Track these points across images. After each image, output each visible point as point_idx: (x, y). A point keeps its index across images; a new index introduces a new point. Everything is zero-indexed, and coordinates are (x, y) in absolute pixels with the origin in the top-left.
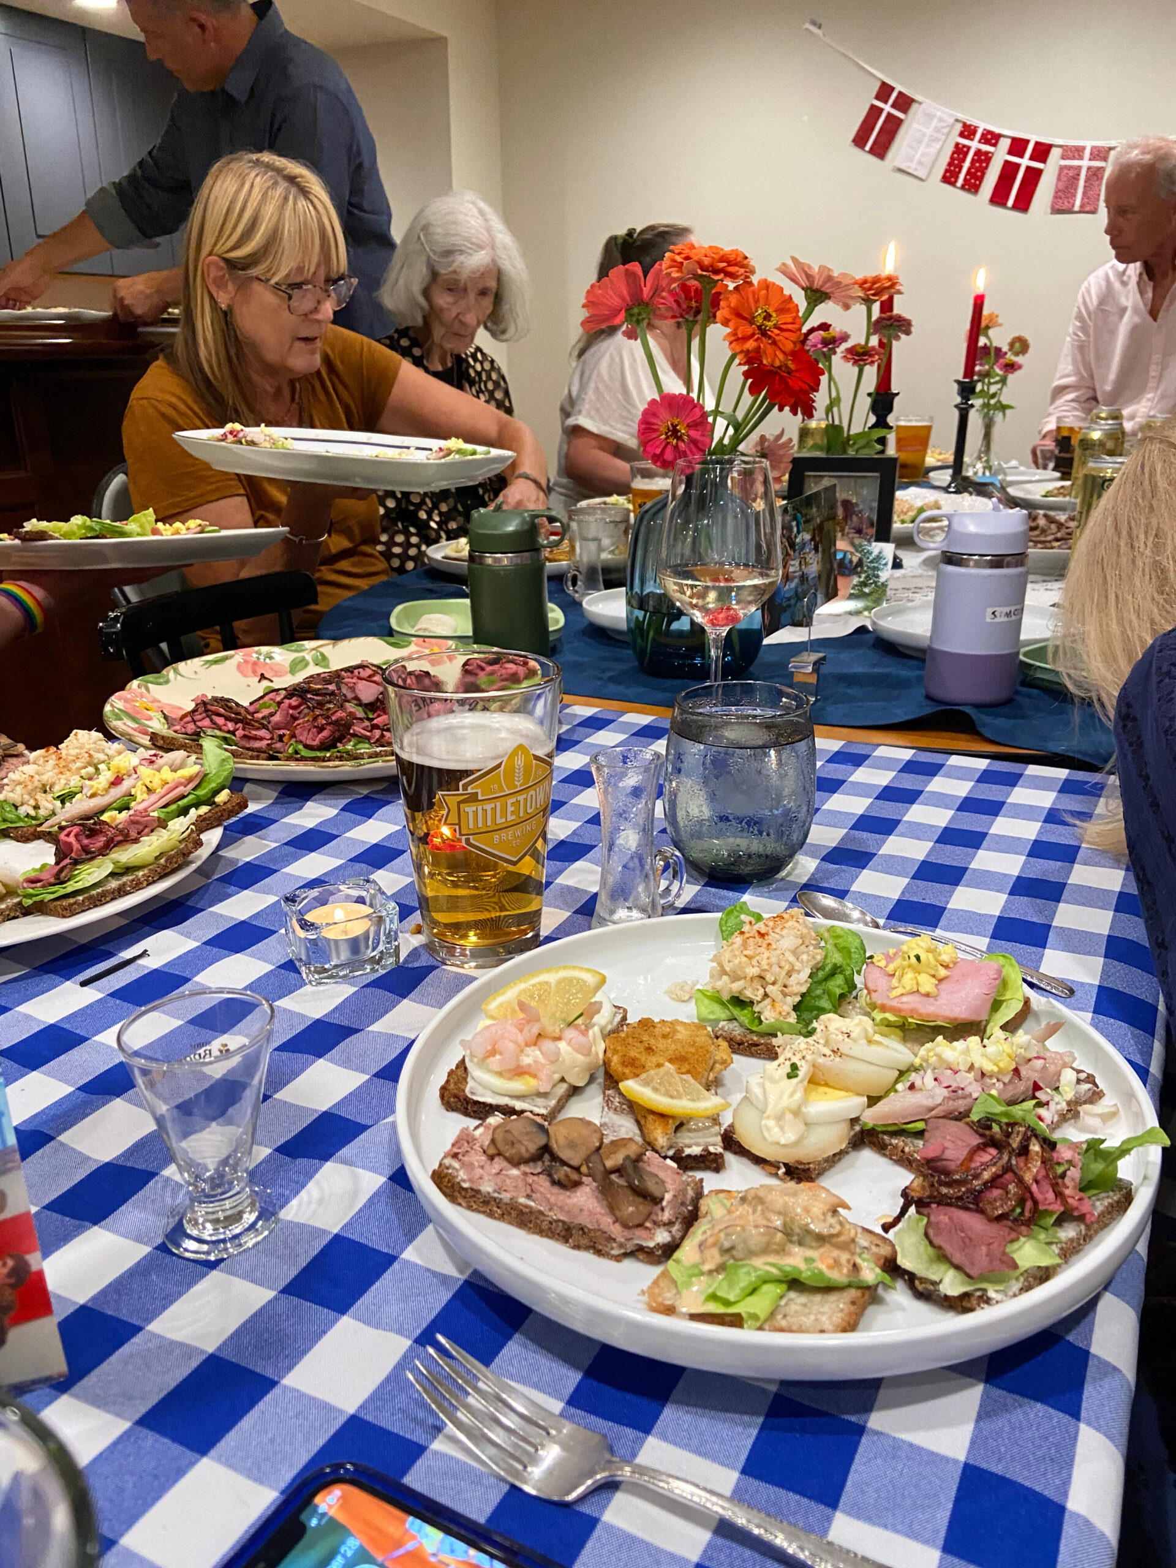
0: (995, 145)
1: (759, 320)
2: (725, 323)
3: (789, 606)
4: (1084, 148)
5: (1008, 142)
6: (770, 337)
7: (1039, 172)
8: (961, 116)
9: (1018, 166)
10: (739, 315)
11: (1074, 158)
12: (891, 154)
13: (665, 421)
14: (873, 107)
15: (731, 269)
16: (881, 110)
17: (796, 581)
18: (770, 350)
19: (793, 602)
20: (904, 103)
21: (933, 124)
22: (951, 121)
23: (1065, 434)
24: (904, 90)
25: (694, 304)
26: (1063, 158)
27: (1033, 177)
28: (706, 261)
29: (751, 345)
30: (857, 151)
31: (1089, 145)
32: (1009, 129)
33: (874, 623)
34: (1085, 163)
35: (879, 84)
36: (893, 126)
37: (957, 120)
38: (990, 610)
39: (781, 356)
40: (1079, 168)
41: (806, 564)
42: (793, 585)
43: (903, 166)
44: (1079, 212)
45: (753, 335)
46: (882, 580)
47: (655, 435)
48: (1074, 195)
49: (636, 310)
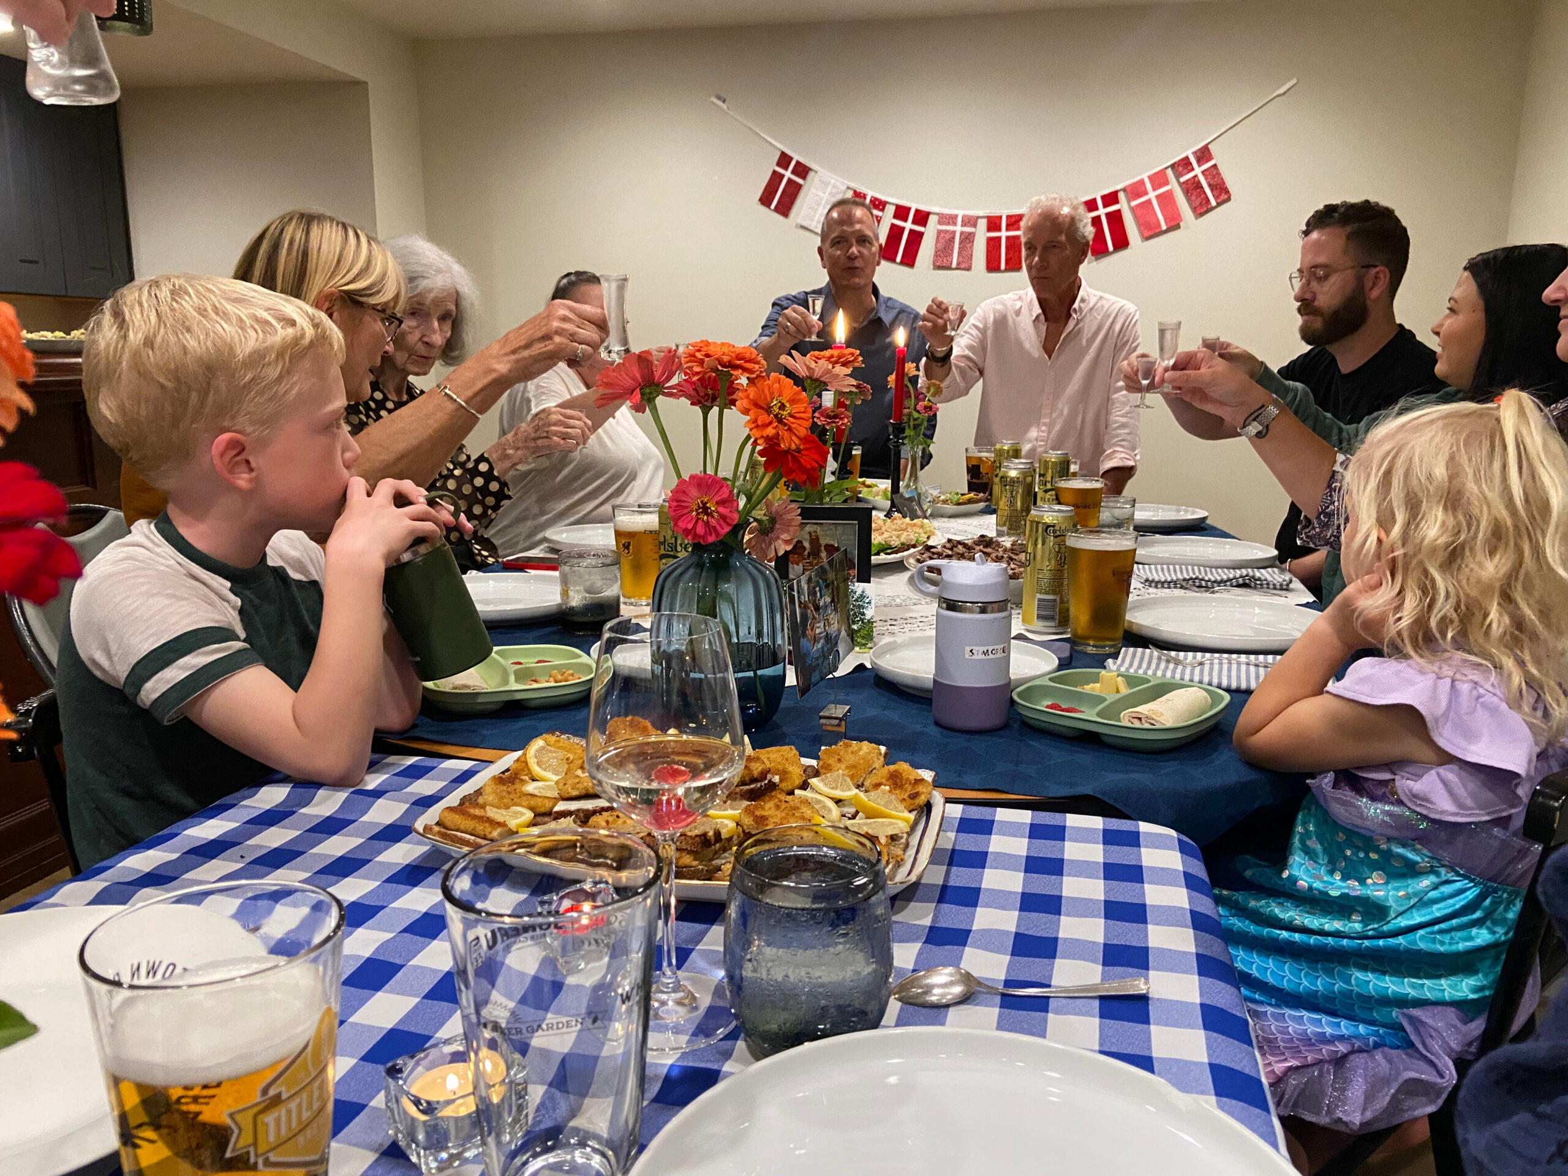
0: (883, 210)
1: (776, 410)
2: (746, 412)
3: (817, 665)
4: (956, 216)
5: (893, 208)
6: (785, 424)
7: (921, 235)
8: (853, 185)
9: (903, 229)
10: (756, 405)
11: (948, 224)
12: (793, 212)
13: (695, 498)
14: (775, 172)
15: (748, 365)
16: (783, 176)
17: (822, 641)
18: (786, 434)
19: (820, 661)
20: (802, 171)
21: (829, 190)
22: (844, 188)
23: (975, 463)
24: (802, 160)
25: (710, 392)
26: (940, 223)
27: (916, 239)
28: (726, 358)
29: (770, 431)
30: (764, 209)
31: (961, 213)
32: (892, 196)
33: (872, 663)
34: (958, 228)
35: (778, 154)
36: (793, 190)
37: (848, 188)
38: (968, 649)
39: (797, 441)
40: (954, 232)
41: (829, 625)
42: (820, 646)
43: (805, 224)
44: (957, 269)
45: (771, 423)
46: (868, 617)
47: (686, 511)
48: (951, 255)
49: (647, 390)
